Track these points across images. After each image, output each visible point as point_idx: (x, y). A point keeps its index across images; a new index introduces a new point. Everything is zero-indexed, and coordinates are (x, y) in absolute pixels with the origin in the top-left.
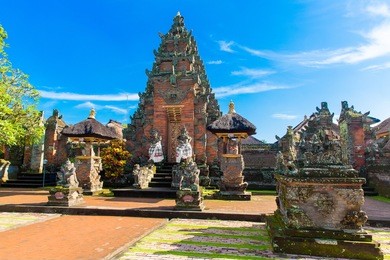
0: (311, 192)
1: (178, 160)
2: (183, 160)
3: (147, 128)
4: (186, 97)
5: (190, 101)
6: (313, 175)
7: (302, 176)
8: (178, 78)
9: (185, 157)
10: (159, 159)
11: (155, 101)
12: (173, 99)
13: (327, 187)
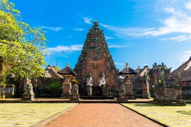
0: (170, 91)
1: (100, 85)
2: (102, 85)
3: (84, 71)
4: (101, 58)
5: (103, 60)
6: (170, 87)
7: (167, 87)
8: (98, 50)
9: (103, 84)
10: (91, 85)
11: (87, 59)
12: (96, 59)
13: (174, 90)
